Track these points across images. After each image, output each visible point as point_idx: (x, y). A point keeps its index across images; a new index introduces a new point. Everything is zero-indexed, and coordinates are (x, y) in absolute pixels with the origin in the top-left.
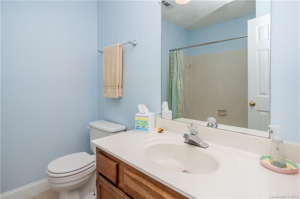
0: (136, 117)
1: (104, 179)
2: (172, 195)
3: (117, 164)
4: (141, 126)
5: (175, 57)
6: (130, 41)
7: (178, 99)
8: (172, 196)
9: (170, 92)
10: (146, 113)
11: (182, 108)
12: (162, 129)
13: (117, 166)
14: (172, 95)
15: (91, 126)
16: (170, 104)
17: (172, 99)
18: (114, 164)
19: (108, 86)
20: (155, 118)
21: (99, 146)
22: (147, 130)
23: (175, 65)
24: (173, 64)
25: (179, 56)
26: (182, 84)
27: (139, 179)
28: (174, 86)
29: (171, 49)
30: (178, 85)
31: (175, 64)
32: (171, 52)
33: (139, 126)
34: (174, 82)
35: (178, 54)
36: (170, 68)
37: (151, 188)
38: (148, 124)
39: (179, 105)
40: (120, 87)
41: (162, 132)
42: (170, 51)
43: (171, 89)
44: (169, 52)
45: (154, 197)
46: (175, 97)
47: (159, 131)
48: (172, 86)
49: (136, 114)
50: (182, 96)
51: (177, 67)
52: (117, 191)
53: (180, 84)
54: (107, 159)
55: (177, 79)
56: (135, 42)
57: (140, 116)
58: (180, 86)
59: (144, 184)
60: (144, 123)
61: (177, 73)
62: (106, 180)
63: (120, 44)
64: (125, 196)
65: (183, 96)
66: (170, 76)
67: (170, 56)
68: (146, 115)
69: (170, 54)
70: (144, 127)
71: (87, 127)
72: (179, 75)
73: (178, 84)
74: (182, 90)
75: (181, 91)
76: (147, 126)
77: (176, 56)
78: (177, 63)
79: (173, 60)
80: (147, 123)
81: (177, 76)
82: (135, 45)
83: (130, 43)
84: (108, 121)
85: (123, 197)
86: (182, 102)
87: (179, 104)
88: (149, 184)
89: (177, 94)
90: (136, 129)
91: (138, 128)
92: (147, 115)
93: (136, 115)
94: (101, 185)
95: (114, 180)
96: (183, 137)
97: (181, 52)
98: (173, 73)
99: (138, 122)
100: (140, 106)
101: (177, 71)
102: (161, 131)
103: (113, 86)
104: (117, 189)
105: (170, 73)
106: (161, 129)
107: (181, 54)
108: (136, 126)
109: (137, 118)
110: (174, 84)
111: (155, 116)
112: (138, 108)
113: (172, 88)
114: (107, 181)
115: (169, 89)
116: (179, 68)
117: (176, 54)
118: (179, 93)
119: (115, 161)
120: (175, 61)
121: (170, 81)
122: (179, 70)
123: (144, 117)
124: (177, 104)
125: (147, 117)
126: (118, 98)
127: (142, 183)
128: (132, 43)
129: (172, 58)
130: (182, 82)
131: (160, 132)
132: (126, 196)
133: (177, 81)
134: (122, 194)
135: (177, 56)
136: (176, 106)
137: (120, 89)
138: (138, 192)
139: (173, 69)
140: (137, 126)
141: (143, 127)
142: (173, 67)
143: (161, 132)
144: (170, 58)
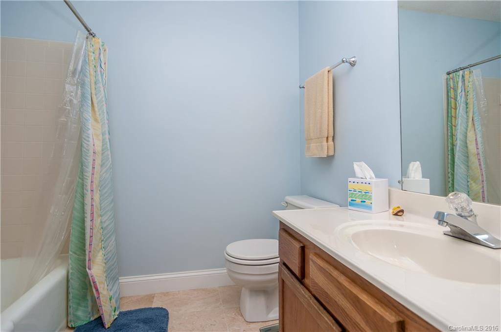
0: (349, 183)
1: (286, 269)
2: (378, 299)
3: (302, 245)
4: (358, 200)
5: (460, 84)
6: (344, 59)
7: (470, 171)
8: (377, 301)
9: (450, 157)
10: (368, 177)
11: (483, 192)
12: (402, 209)
13: (303, 249)
14: (455, 164)
15: (287, 201)
16: (451, 182)
17: (454, 171)
18: (297, 246)
19: (312, 139)
20: (389, 190)
21: (283, 220)
22: (369, 208)
23: (461, 100)
24: (456, 99)
25: (470, 80)
26: (479, 140)
27: (329, 269)
28: (459, 143)
29: (451, 70)
30: (468, 142)
31: (461, 97)
32: (451, 75)
33: (355, 201)
34: (459, 136)
35: (467, 77)
36: (448, 108)
37: (344, 284)
38: (371, 196)
39: (473, 184)
40: (330, 139)
41: (400, 216)
42: (449, 74)
43: (453, 150)
44: (445, 76)
45: (348, 300)
46: (463, 167)
47: (395, 212)
48: (453, 145)
49: (350, 179)
50: (480, 165)
51: (467, 104)
52: (302, 290)
53: (476, 139)
54: (290, 237)
55: (467, 130)
56: (353, 59)
57: (356, 182)
58: (474, 142)
59: (335, 276)
60: (363, 195)
61: (465, 116)
62: (289, 272)
63: (329, 67)
64: (311, 299)
65: (483, 166)
66: (448, 124)
67: (447, 84)
68: (368, 180)
69: (447, 79)
70: (365, 202)
71: (282, 203)
72: (473, 120)
73: (468, 138)
74: (481, 153)
75: (478, 154)
76: (369, 200)
77: (463, 81)
78: (466, 96)
79: (455, 90)
80: (370, 194)
81: (467, 122)
82: (353, 64)
83: (343, 61)
84: (313, 197)
85: (308, 300)
86: (480, 178)
87: (474, 182)
88: (342, 278)
89: (468, 162)
90: (350, 205)
91: (352, 203)
92: (370, 180)
93: (349, 181)
94: (283, 280)
95: (297, 272)
96: (435, 218)
97: (476, 71)
98: (455, 118)
99: (352, 193)
100: (358, 165)
101: (467, 112)
102: (399, 212)
103: (318, 138)
104: (302, 286)
105: (449, 119)
106: (399, 209)
107: (476, 77)
108: (350, 199)
109: (351, 186)
110: (458, 140)
111: (390, 185)
112: (353, 167)
113: (454, 147)
114: (291, 274)
115: (446, 150)
116: (471, 106)
117: (463, 77)
118: (474, 160)
119: (301, 242)
120: (459, 91)
121: (450, 135)
122: (472, 110)
123: (364, 184)
124: (468, 182)
125: (369, 184)
126: (326, 156)
127: (331, 275)
128: (346, 62)
129: (452, 86)
130: (479, 136)
131: (396, 214)
132: (313, 298)
133: (466, 133)
134: (307, 295)
135: (466, 82)
136: (466, 187)
137: (331, 143)
138: (326, 291)
139: (456, 109)
140: (352, 200)
141: (361, 201)
142: (456, 104)
143: (399, 214)
144: (447, 87)
